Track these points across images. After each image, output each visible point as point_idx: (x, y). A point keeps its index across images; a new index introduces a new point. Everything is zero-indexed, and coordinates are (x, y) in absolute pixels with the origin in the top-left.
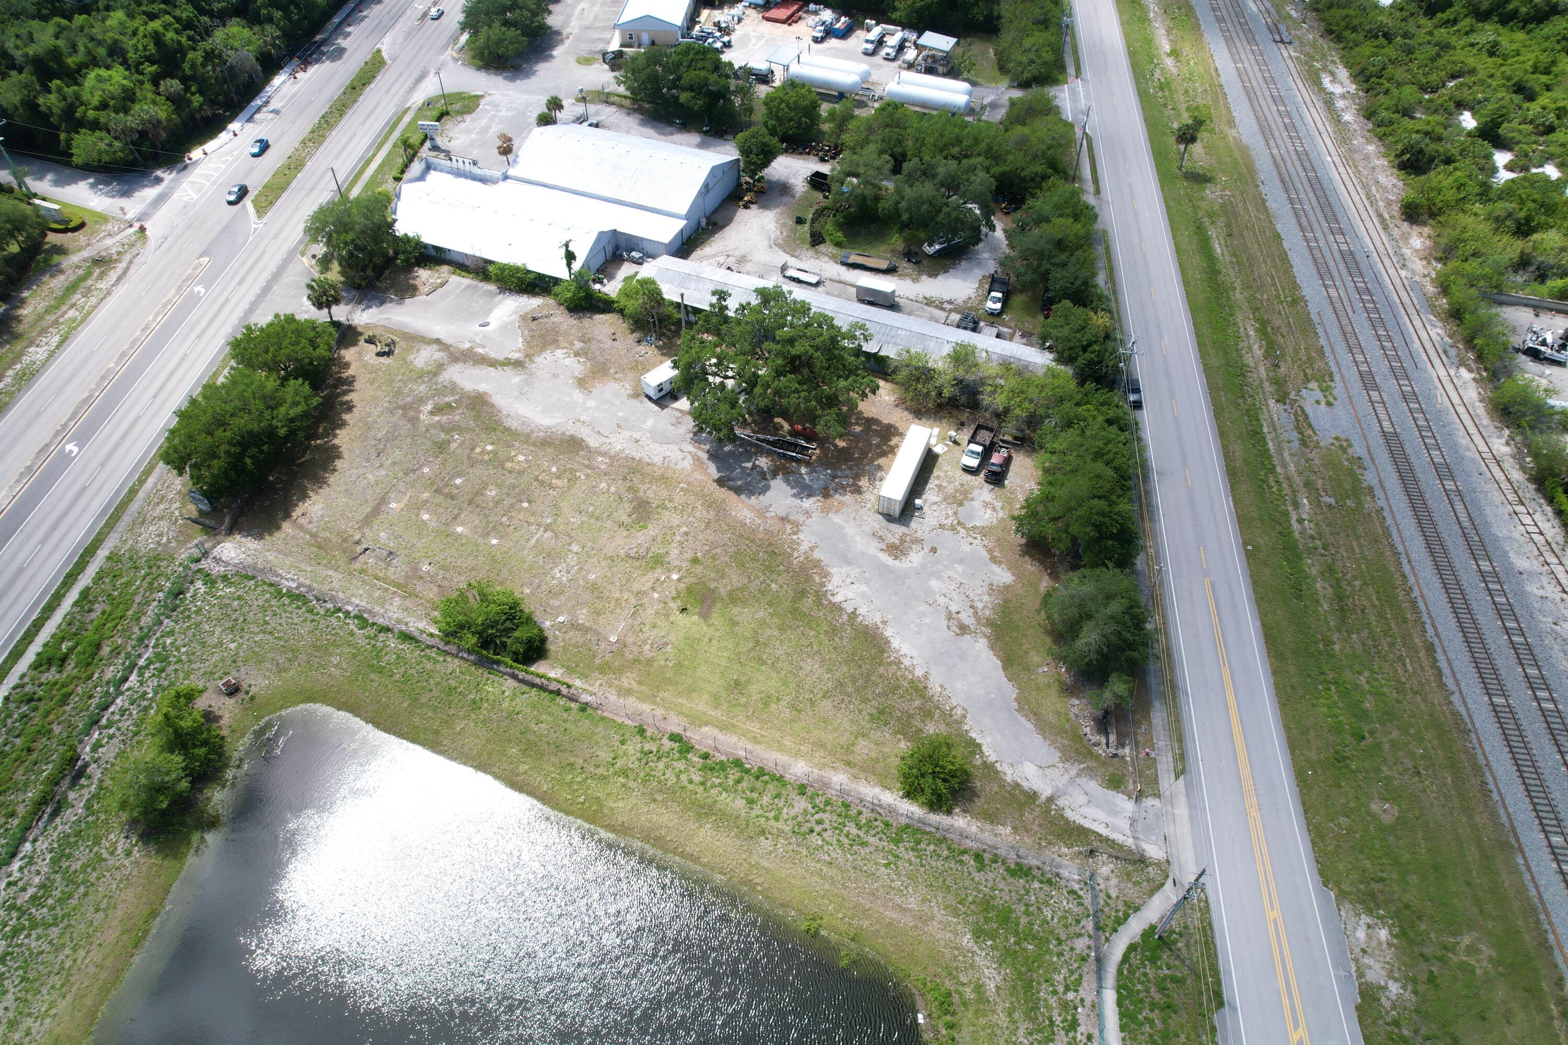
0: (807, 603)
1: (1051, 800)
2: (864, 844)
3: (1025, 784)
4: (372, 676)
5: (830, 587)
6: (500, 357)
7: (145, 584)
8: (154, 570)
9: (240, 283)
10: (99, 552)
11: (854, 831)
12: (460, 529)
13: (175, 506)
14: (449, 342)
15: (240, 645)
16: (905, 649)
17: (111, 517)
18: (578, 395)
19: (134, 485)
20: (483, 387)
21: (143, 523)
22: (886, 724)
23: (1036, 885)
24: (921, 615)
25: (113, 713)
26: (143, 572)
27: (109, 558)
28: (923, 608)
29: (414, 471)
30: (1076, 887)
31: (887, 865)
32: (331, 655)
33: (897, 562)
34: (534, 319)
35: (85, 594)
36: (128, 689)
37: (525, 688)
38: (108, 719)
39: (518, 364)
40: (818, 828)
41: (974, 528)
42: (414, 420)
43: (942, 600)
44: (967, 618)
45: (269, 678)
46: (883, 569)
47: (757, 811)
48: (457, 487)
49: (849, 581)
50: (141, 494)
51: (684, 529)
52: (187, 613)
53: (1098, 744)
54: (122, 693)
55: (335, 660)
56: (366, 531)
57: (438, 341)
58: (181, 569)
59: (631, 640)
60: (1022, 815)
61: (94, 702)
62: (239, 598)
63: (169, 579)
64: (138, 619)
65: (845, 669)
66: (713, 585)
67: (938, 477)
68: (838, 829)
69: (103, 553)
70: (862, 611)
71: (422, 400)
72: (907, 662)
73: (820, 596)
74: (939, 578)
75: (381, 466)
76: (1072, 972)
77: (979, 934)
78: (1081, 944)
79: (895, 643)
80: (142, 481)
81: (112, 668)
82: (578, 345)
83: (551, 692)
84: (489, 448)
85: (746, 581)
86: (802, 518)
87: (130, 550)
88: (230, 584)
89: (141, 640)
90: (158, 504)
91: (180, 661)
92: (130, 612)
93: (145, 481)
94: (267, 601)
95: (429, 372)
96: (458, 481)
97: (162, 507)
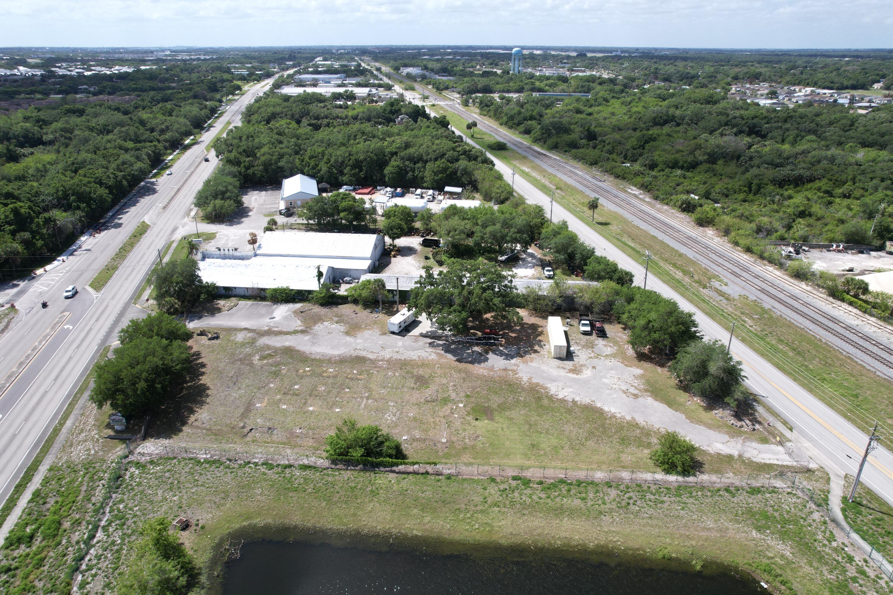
0: (545, 402)
1: (740, 456)
2: (662, 502)
3: (722, 452)
4: (291, 494)
5: (552, 393)
6: (291, 329)
7: (86, 479)
8: (91, 470)
9: (97, 320)
10: (40, 468)
11: (652, 497)
12: (311, 409)
13: (93, 433)
14: (254, 328)
15: (181, 498)
16: (613, 410)
17: (43, 447)
18: (349, 339)
19: (56, 426)
20: (287, 344)
21: (71, 445)
22: (630, 444)
23: (768, 495)
24: (610, 395)
25: (90, 560)
26: (82, 473)
27: (50, 470)
28: (608, 391)
29: (264, 387)
30: (789, 490)
31: (683, 509)
32: (254, 489)
33: (579, 376)
34: (302, 312)
35: (37, 494)
36: (98, 542)
37: (404, 476)
38: (87, 565)
39: (302, 332)
40: (631, 502)
41: (607, 355)
42: (251, 365)
43: (614, 386)
44: (632, 390)
45: (211, 512)
46: (573, 379)
47: (590, 503)
48: (298, 390)
49: (560, 388)
50: (64, 430)
51: (451, 384)
52: (130, 487)
53: (742, 427)
54: (94, 546)
55: (258, 491)
56: (246, 421)
57: (246, 329)
58: (114, 464)
59: (454, 439)
60: (732, 466)
61: (70, 558)
62: (169, 471)
63: (106, 472)
64: (89, 500)
65: (588, 425)
66: (486, 405)
67: (573, 339)
68: (643, 497)
69: (43, 469)
70: (577, 399)
71: (251, 355)
72: (618, 415)
73: (551, 398)
74: (606, 378)
75: (239, 388)
76: (824, 532)
77: (759, 529)
78: (816, 516)
79: (606, 409)
80: (62, 423)
81: (77, 533)
82: (336, 319)
83: (422, 474)
84: (308, 369)
85: (503, 399)
86: (515, 368)
87: (66, 462)
88: (158, 465)
89: (97, 511)
90: (80, 434)
91: (135, 516)
92: (81, 497)
93: (64, 423)
94: (191, 468)
95: (248, 343)
96: (296, 387)
97: (84, 435)
